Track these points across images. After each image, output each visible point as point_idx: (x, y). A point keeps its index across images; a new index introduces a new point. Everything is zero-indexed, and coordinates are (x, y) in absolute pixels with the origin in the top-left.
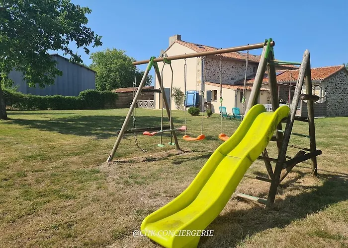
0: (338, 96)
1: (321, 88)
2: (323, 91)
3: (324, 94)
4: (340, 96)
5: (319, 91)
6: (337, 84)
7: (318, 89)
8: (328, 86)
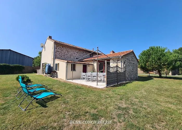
0: (131, 68)
1: (121, 61)
2: (122, 63)
3: (124, 66)
4: (132, 67)
5: (121, 63)
6: (130, 60)
7: (120, 63)
8: (125, 61)
